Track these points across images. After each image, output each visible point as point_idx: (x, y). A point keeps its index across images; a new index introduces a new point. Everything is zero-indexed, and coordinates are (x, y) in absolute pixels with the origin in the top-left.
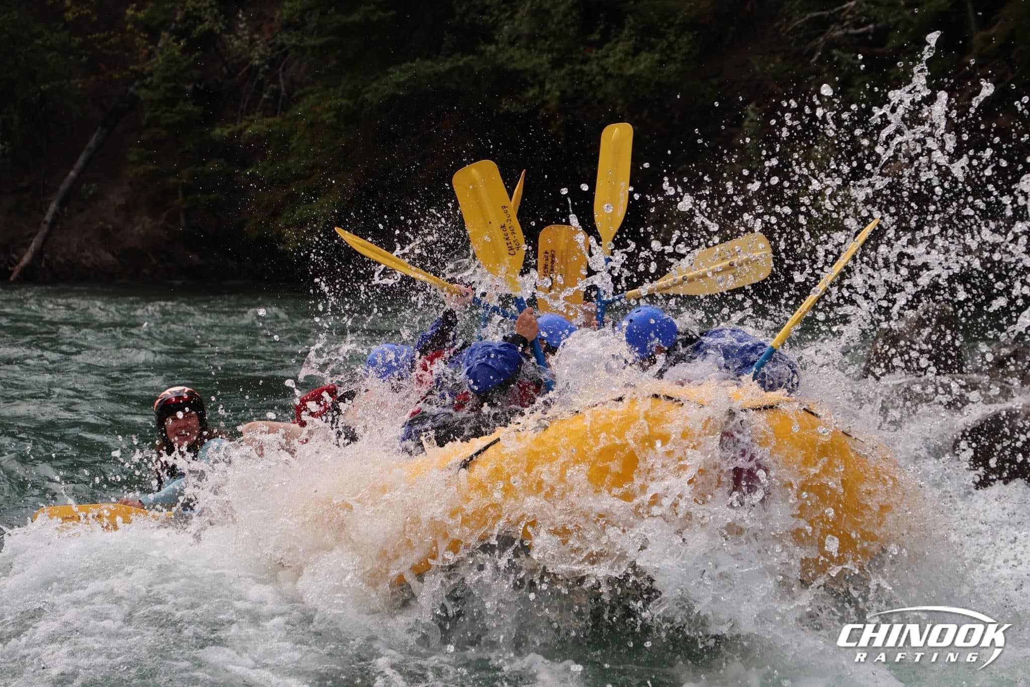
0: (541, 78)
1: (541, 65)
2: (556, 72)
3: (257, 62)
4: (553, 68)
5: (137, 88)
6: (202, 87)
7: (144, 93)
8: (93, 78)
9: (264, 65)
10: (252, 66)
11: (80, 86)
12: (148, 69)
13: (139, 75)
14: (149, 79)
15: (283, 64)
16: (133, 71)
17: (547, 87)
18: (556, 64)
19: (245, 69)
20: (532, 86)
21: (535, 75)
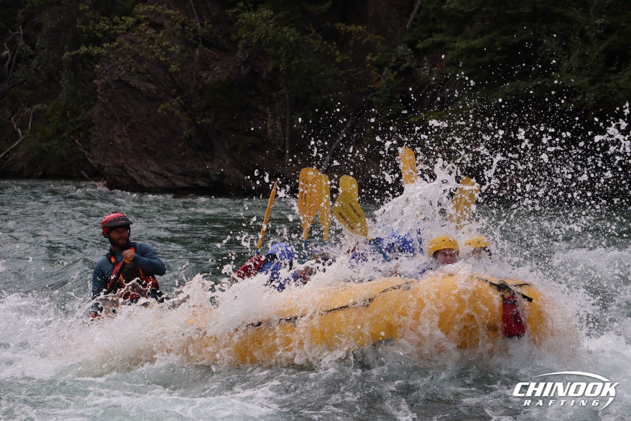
0: (584, 90)
1: (584, 83)
2: (592, 87)
3: (433, 83)
4: (590, 85)
5: (372, 97)
6: (404, 96)
7: (374, 99)
8: (349, 92)
9: (437, 84)
10: (430, 85)
11: (343, 96)
12: (377, 87)
13: (373, 90)
14: (378, 92)
15: (447, 84)
16: (369, 88)
17: (587, 95)
18: (592, 83)
19: (427, 86)
20: (579, 94)
21: (581, 89)
